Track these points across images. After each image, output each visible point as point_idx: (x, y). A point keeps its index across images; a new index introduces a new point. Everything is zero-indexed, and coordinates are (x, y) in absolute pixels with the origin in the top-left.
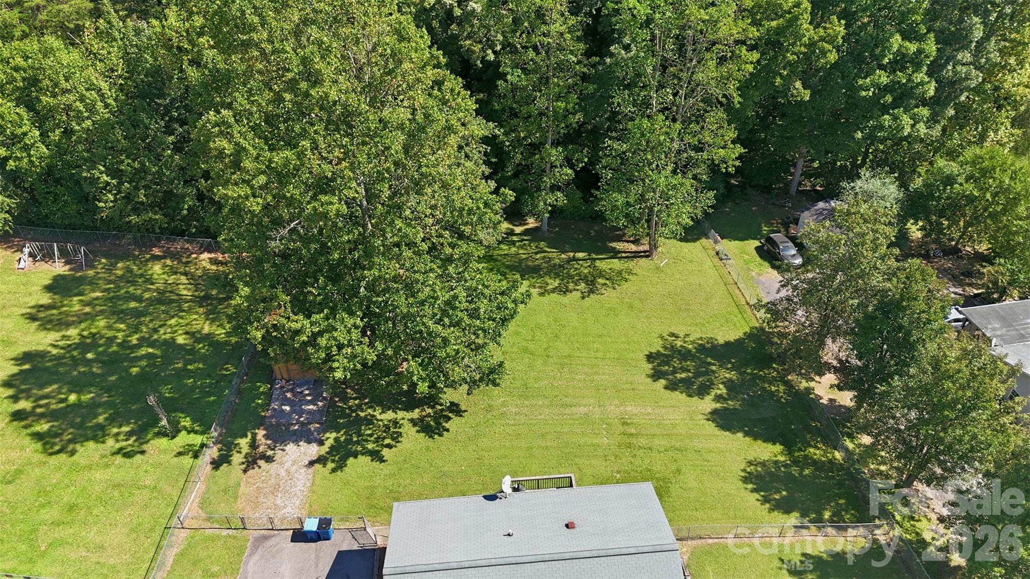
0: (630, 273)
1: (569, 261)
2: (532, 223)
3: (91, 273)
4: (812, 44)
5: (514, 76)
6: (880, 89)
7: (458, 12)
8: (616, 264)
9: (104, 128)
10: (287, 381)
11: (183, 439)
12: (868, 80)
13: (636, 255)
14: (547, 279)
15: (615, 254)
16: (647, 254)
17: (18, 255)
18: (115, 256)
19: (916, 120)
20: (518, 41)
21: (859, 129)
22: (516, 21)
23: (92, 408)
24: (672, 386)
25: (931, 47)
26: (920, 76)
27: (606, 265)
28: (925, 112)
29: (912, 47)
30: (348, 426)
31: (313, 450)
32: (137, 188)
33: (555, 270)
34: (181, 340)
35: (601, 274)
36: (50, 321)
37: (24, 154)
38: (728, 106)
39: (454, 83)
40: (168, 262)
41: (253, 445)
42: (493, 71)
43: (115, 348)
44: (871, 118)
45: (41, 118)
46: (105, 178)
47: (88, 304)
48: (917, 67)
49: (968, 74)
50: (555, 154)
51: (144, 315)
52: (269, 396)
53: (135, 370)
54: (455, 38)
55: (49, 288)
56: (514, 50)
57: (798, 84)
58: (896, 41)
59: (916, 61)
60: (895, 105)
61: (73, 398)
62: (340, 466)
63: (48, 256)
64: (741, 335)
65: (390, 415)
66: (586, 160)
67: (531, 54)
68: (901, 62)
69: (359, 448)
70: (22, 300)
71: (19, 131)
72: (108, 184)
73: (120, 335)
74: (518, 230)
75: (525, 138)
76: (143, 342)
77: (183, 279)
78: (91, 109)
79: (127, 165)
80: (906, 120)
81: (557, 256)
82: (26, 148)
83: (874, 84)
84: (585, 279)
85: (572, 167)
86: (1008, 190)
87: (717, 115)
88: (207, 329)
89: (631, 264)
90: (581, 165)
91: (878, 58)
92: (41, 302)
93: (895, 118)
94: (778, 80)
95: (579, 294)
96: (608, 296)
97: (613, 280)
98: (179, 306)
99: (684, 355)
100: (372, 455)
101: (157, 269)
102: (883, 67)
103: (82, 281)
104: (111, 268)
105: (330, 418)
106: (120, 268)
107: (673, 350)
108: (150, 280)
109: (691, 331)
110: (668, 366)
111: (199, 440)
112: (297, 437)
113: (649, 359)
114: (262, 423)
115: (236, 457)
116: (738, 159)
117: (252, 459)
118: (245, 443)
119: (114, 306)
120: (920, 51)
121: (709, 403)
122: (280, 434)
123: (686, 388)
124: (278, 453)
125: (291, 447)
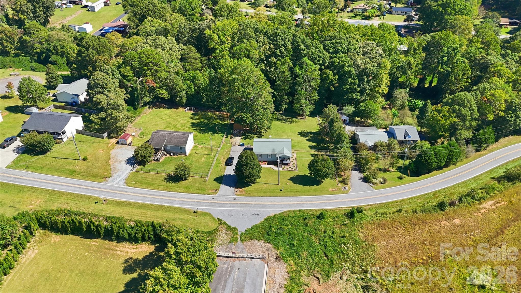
1: (287, 118)
2: (281, 112)
5: (279, 82)
6: (348, 89)
7: (269, 70)
8: (297, 120)
9: (206, 87)
10: (235, 130)
11: (220, 135)
13: (301, 119)
14: (282, 121)
15: (297, 118)
16: (304, 119)
17: (185, 109)
18: (201, 111)
19: (356, 95)
20: (279, 76)
21: (345, 96)
22: (279, 72)
23: (205, 130)
24: (301, 136)
25: (357, 81)
26: (356, 87)
27: (294, 120)
28: (358, 94)
29: (353, 81)
30: (246, 136)
31: (241, 138)
32: (209, 98)
33: (284, 120)
34: (217, 123)
35: (293, 121)
36: (194, 119)
38: (316, 89)
39: (267, 82)
40: (211, 113)
41: (231, 136)
42: (275, 81)
43: (206, 123)
44: (347, 94)
45: (195, 85)
46: (205, 96)
47: (199, 117)
48: (355, 85)
49: (367, 87)
50: (285, 97)
51: (210, 120)
52: (233, 131)
53: (210, 126)
54: (268, 75)
55: (192, 114)
56: (279, 77)
57: (332, 87)
58: (350, 80)
59: (354, 84)
60: (351, 92)
61: (202, 128)
62: (245, 139)
63: (190, 110)
64: (317, 131)
65: (252, 135)
66: (291, 100)
67: (282, 78)
68: (351, 83)
69: (248, 138)
70: (188, 116)
71: (191, 87)
74: (278, 113)
76: (210, 123)
77: (215, 115)
78: (205, 84)
79: (209, 93)
80: (354, 95)
81: (285, 117)
82: (191, 90)
83: (346, 88)
84: (290, 122)
85: (289, 100)
87: (315, 91)
88: (220, 122)
89: (299, 120)
92: (191, 116)
93: (352, 94)
94: (326, 85)
95: (288, 124)
96: (294, 124)
97: (295, 122)
98: (215, 119)
99: (305, 133)
100: (250, 139)
101: (209, 113)
102: (348, 85)
103: (197, 114)
104: (201, 113)
105: (243, 134)
106: (203, 113)
107: (303, 132)
108: (209, 115)
109: (307, 130)
110: (302, 134)
111: (223, 135)
112: (238, 136)
113: (298, 133)
114: (232, 134)
115: (229, 137)
116: (318, 99)
117: (231, 138)
118: (230, 136)
119: (204, 118)
120: (355, 82)
121: (307, 138)
122: (235, 136)
123: (304, 136)
124: (235, 137)
125: (237, 137)
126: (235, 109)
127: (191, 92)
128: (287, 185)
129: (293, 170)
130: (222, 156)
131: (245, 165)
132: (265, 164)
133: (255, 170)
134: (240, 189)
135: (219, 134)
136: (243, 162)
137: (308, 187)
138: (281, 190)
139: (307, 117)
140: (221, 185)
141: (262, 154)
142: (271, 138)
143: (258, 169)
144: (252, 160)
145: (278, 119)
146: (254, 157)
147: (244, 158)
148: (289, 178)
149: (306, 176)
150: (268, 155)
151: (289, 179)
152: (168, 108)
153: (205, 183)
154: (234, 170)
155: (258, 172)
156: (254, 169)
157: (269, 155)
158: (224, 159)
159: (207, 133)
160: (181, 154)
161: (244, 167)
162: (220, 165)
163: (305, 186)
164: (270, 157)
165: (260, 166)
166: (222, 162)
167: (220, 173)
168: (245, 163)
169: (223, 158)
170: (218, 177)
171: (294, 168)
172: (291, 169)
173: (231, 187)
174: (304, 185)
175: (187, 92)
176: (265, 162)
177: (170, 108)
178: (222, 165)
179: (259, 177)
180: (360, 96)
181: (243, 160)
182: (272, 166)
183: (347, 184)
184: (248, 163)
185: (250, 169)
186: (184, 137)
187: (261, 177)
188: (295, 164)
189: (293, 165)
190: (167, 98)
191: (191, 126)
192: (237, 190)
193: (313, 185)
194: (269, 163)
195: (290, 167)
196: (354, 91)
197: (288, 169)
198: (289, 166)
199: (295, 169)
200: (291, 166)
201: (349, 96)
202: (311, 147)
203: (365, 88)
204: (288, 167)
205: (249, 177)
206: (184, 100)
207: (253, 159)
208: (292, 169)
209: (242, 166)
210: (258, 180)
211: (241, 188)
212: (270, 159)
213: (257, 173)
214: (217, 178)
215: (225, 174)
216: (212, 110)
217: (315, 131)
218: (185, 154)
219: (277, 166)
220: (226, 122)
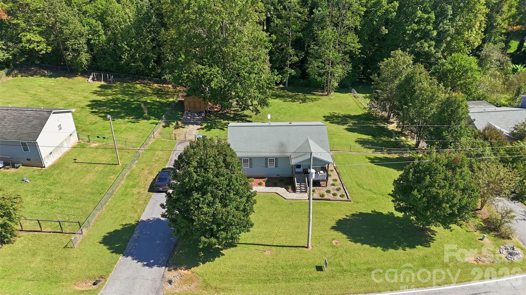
0: (319, 99)
1: (296, 95)
2: (281, 86)
3: (115, 85)
4: (387, 10)
6: (414, 31)
8: (314, 97)
9: (129, 28)
10: (189, 112)
11: (152, 121)
12: (410, 27)
13: (322, 95)
14: (287, 98)
15: (314, 94)
16: (327, 95)
17: (87, 79)
18: (122, 82)
19: (429, 46)
20: (279, 7)
21: (408, 47)
23: (119, 113)
24: (333, 123)
25: (433, 16)
26: (430, 27)
27: (310, 96)
28: (433, 43)
29: (426, 16)
30: (211, 123)
31: (199, 127)
32: (136, 53)
33: (289, 97)
34: (149, 101)
35: (308, 99)
36: (101, 94)
37: (98, 38)
38: (356, 30)
40: (142, 85)
41: (177, 124)
43: (125, 101)
44: (412, 43)
45: (106, 26)
46: (126, 47)
47: (114, 91)
48: (428, 24)
51: (135, 95)
52: (182, 115)
53: (133, 106)
55: (99, 87)
57: (383, 28)
58: (419, 13)
59: (427, 21)
60: (421, 38)
61: (112, 110)
62: (209, 130)
63: (99, 80)
64: (361, 114)
65: (226, 122)
66: (303, 56)
68: (421, 20)
69: (215, 127)
70: (90, 89)
71: (97, 29)
72: (126, 50)
73: (127, 99)
75: (280, 46)
76: (135, 101)
77: (148, 89)
78: (125, 22)
79: (135, 42)
80: (426, 45)
81: (290, 94)
82: (99, 36)
83: (412, 29)
84: (302, 100)
85: (298, 56)
86: (464, 67)
88: (158, 100)
89: (320, 97)
90: (301, 58)
91: (413, 20)
92: (97, 90)
93: (421, 44)
94: (375, 22)
95: (299, 103)
96: (310, 104)
97: (312, 100)
98: (148, 94)
99: (338, 117)
100: (220, 129)
101: (138, 86)
102: (414, 23)
103: (111, 86)
104: (121, 84)
105: (204, 120)
106: (125, 85)
107: (334, 116)
108: (136, 88)
109: (341, 112)
110: (331, 119)
111: (157, 121)
112: (193, 124)
113: (324, 117)
114: (180, 120)
115: (171, 126)
116: (360, 49)
117: (177, 127)
118: (174, 124)
119: (124, 93)
120: (429, 17)
121: (345, 127)
122: (187, 123)
123: (338, 123)
124: (186, 126)
125: (191, 126)
126: (183, 56)
127: (99, 42)
128: (332, 246)
129: (338, 197)
130: (147, 166)
131: (197, 190)
132: (260, 184)
133: (235, 204)
134: (183, 272)
135: (150, 119)
136: (191, 178)
137: (400, 251)
138: (319, 268)
139: (333, 93)
140: (121, 257)
141: (251, 159)
142: (272, 120)
143: (244, 200)
144: (223, 170)
145: (277, 96)
146: (228, 159)
147: (195, 164)
148: (333, 224)
149: (377, 215)
150: (266, 159)
151: (333, 228)
152: (51, 76)
153: (66, 252)
154: (162, 205)
155: (244, 210)
156: (231, 200)
157: (271, 160)
158: (151, 173)
159: (122, 118)
160: (28, 162)
161: (196, 195)
162: (135, 191)
163: (391, 251)
164: (272, 167)
165: (249, 189)
166: (141, 184)
167: (130, 214)
168: (196, 181)
169: (146, 171)
170: (119, 228)
171: (339, 194)
172: (330, 196)
173: (150, 265)
174: (385, 247)
175: (89, 40)
176: (261, 181)
177: (56, 77)
178: (142, 191)
179: (247, 226)
180: (436, 47)
181: (192, 169)
182: (281, 190)
183: (509, 238)
184: (207, 182)
185: (214, 203)
186: (37, 118)
187: (252, 225)
188: (339, 181)
189: (333, 185)
190: (43, 52)
191: (88, 106)
192: (172, 275)
193: (412, 246)
194: (271, 182)
195: (328, 192)
196: (426, 35)
197: (322, 196)
198: (325, 189)
199: (342, 196)
200: (329, 188)
201: (417, 47)
202: (362, 143)
203: (447, 31)
204: (322, 190)
205: (212, 229)
206: (85, 57)
207: (227, 165)
208: (334, 195)
209: (188, 194)
210: (243, 237)
211: (188, 268)
212: (272, 170)
213: (240, 214)
214: (116, 231)
215: (144, 217)
216: (144, 79)
217: (357, 114)
218: (39, 163)
219: (294, 190)
220: (171, 100)
